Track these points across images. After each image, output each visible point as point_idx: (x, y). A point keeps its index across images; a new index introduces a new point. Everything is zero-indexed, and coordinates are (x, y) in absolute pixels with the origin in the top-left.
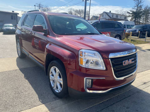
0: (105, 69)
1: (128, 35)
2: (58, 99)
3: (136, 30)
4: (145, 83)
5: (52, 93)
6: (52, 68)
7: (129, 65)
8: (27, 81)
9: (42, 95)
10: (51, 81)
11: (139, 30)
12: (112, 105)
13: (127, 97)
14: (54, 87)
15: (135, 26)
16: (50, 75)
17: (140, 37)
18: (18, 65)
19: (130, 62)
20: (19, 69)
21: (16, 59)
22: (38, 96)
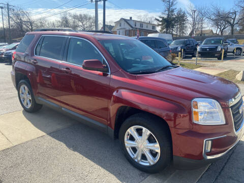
0: (224, 123)
6: (132, 127)
9: (120, 174)
10: (128, 149)
11: (181, 48)
12: (222, 169)
14: (137, 158)
16: (126, 139)
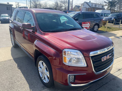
0: (86, 65)
1: (105, 24)
2: (46, 88)
3: (111, 18)
4: (119, 70)
5: (40, 82)
6: (40, 61)
7: (107, 60)
8: (19, 70)
9: (32, 84)
10: (40, 72)
11: (114, 18)
13: (104, 84)
14: (42, 78)
15: (111, 14)
16: (39, 67)
17: (114, 24)
18: (12, 54)
19: (108, 57)
20: (13, 59)
21: (11, 48)
22: (29, 86)
